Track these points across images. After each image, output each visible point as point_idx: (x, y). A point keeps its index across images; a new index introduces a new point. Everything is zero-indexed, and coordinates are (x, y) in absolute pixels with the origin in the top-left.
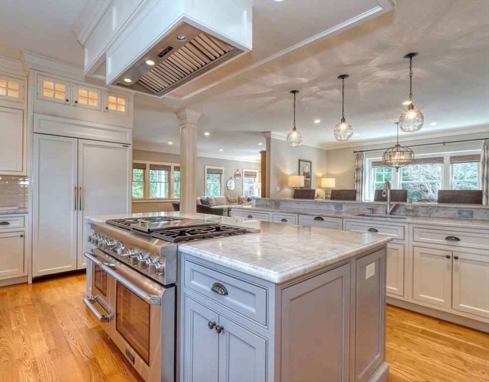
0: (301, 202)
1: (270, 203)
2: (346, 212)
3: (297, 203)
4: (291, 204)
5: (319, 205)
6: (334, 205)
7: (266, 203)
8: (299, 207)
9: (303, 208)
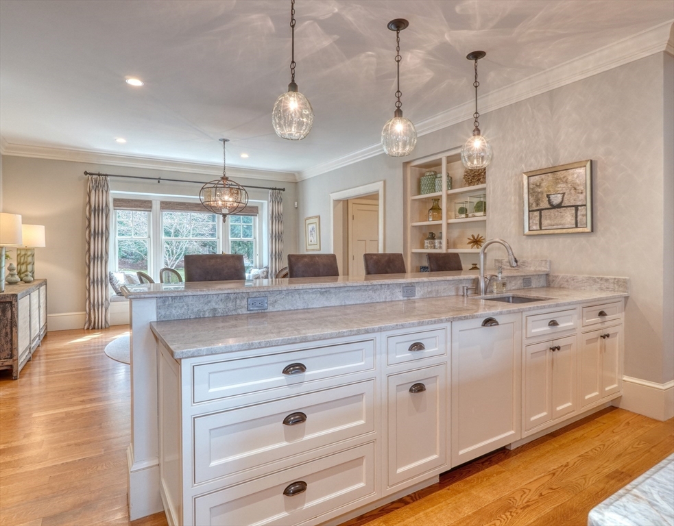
0: (332, 290)
1: (230, 305)
2: (421, 299)
3: (322, 293)
4: (306, 297)
5: (375, 291)
6: (401, 289)
7: (213, 305)
8: (327, 304)
9: (338, 304)
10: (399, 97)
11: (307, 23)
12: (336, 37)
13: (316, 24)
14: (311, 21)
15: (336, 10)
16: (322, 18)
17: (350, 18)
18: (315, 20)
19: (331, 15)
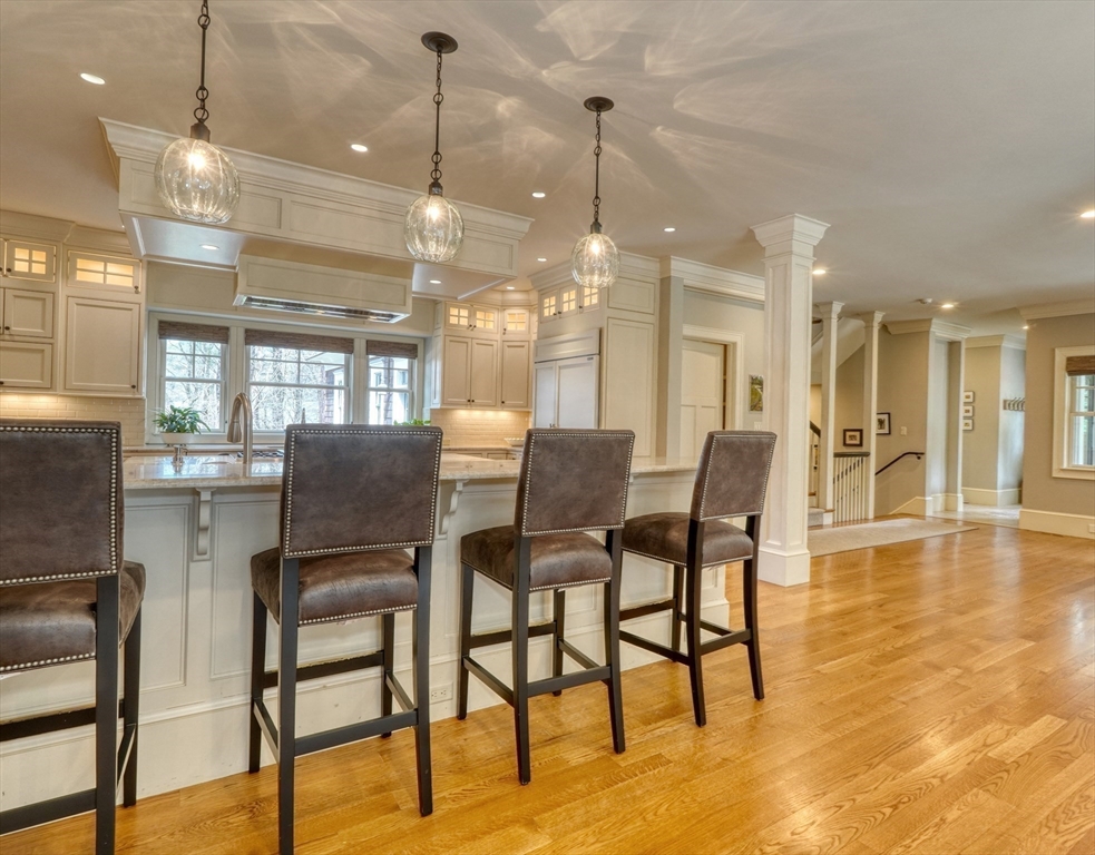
10: (436, 163)
11: (590, 57)
12: (541, 28)
13: (576, 54)
14: (583, 59)
15: (544, 72)
16: (566, 63)
17: (523, 61)
18: (576, 61)
19: (553, 67)
